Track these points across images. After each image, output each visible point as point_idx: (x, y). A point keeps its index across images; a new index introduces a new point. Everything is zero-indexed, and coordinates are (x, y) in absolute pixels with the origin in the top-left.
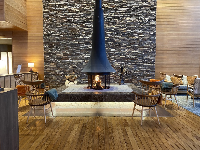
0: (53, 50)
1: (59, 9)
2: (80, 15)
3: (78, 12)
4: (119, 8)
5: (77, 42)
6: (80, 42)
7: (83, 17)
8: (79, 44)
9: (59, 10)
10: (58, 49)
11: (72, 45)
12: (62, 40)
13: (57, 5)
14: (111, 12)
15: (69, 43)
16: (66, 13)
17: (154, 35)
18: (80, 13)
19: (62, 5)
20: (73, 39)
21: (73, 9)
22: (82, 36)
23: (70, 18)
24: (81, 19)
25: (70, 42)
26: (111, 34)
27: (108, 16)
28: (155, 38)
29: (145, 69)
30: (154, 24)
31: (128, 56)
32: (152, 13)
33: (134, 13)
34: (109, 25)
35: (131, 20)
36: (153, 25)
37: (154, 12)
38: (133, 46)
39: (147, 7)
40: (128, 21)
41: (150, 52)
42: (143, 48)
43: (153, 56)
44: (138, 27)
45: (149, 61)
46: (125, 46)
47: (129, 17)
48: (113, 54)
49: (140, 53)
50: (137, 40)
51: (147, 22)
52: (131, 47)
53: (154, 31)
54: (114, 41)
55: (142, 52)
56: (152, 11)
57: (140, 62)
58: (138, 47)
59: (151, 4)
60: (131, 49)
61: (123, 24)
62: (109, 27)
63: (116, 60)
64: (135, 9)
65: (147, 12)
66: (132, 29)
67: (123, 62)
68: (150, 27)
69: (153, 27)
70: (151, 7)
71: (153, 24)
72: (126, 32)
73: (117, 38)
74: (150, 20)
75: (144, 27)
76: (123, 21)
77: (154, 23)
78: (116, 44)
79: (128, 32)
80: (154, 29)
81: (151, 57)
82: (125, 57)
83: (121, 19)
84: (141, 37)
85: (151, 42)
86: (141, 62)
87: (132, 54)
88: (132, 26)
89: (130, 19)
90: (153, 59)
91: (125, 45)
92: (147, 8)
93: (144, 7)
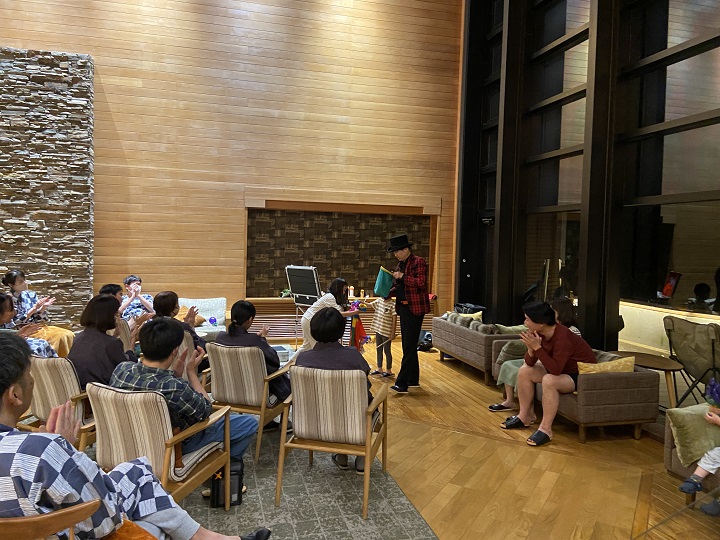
17: (83, 170)
28: (85, 181)
32: (75, 101)
33: (12, 97)
36: (79, 141)
37: (82, 101)
38: (9, 202)
39: (56, 82)
41: (70, 226)
42: (45, 212)
44: (26, 144)
50: (23, 183)
52: (3, 206)
53: (81, 160)
55: (40, 223)
56: (75, 95)
57: (34, 257)
59: (71, 74)
60: (3, 212)
64: (14, 83)
65: (58, 97)
66: (6, 147)
68: (68, 146)
69: (78, 147)
71: (78, 136)
74: (69, 124)
75: (47, 144)
80: (81, 152)
85: (73, 192)
86: (39, 257)
87: (7, 227)
88: (3, 138)
90: (81, 248)
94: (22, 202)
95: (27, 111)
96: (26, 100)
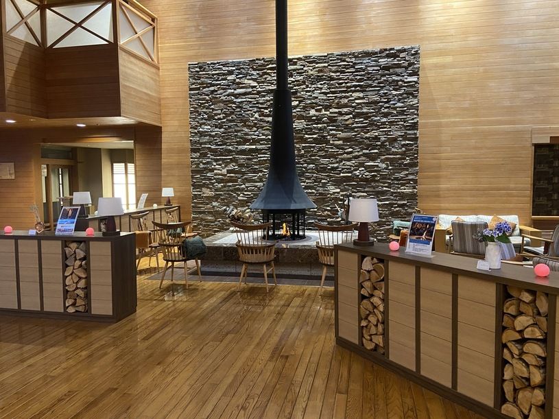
0: (208, 163)
1: (219, 82)
2: (259, 93)
3: (255, 87)
4: (338, 74)
5: (254, 147)
6: (259, 147)
7: (264, 96)
8: (256, 150)
9: (220, 84)
10: (216, 160)
11: (243, 152)
12: (225, 144)
13: (215, 74)
14: (321, 84)
15: (237, 148)
16: (233, 91)
17: (414, 126)
18: (259, 89)
19: (224, 74)
20: (245, 141)
21: (246, 81)
22: (263, 135)
23: (240, 100)
24: (261, 100)
25: (240, 147)
26: (320, 129)
27: (316, 92)
28: (415, 134)
29: (396, 200)
30: (414, 103)
31: (357, 173)
32: (410, 79)
33: (370, 82)
34: (317, 111)
35: (363, 98)
36: (412, 107)
37: (414, 79)
38: (368, 151)
39: (397, 68)
40: (356, 99)
41: (406, 165)
42: (390, 156)
43: (412, 174)
44: (378, 113)
45: (403, 185)
46: (351, 152)
47: (358, 91)
48: (324, 170)
49: (384, 166)
50: (377, 138)
51: (399, 100)
52: (364, 155)
53: (413, 119)
54: (327, 142)
55: (387, 164)
56: (410, 75)
57: (383, 187)
58: (379, 155)
59: (407, 61)
60: (364, 158)
61: (346, 106)
62: (317, 114)
63: (331, 181)
64: (371, 73)
65: (399, 78)
66: (366, 116)
67: (347, 185)
68: (405, 111)
69: (411, 111)
70: (406, 68)
71: (411, 103)
72: (353, 124)
73: (334, 135)
74: (405, 95)
75: (391, 111)
76: (346, 101)
77: (415, 101)
78: (332, 148)
79: (357, 123)
80: (413, 114)
81: (407, 175)
82: (350, 175)
83: (341, 98)
84: (386, 133)
85: (407, 142)
86: (386, 187)
87: (367, 168)
88: (365, 111)
89: (361, 95)
90: (412, 180)
91: (351, 150)
92: (399, 70)
93: (392, 68)
94: (376, 151)
95: (379, 90)
96: (379, 83)
